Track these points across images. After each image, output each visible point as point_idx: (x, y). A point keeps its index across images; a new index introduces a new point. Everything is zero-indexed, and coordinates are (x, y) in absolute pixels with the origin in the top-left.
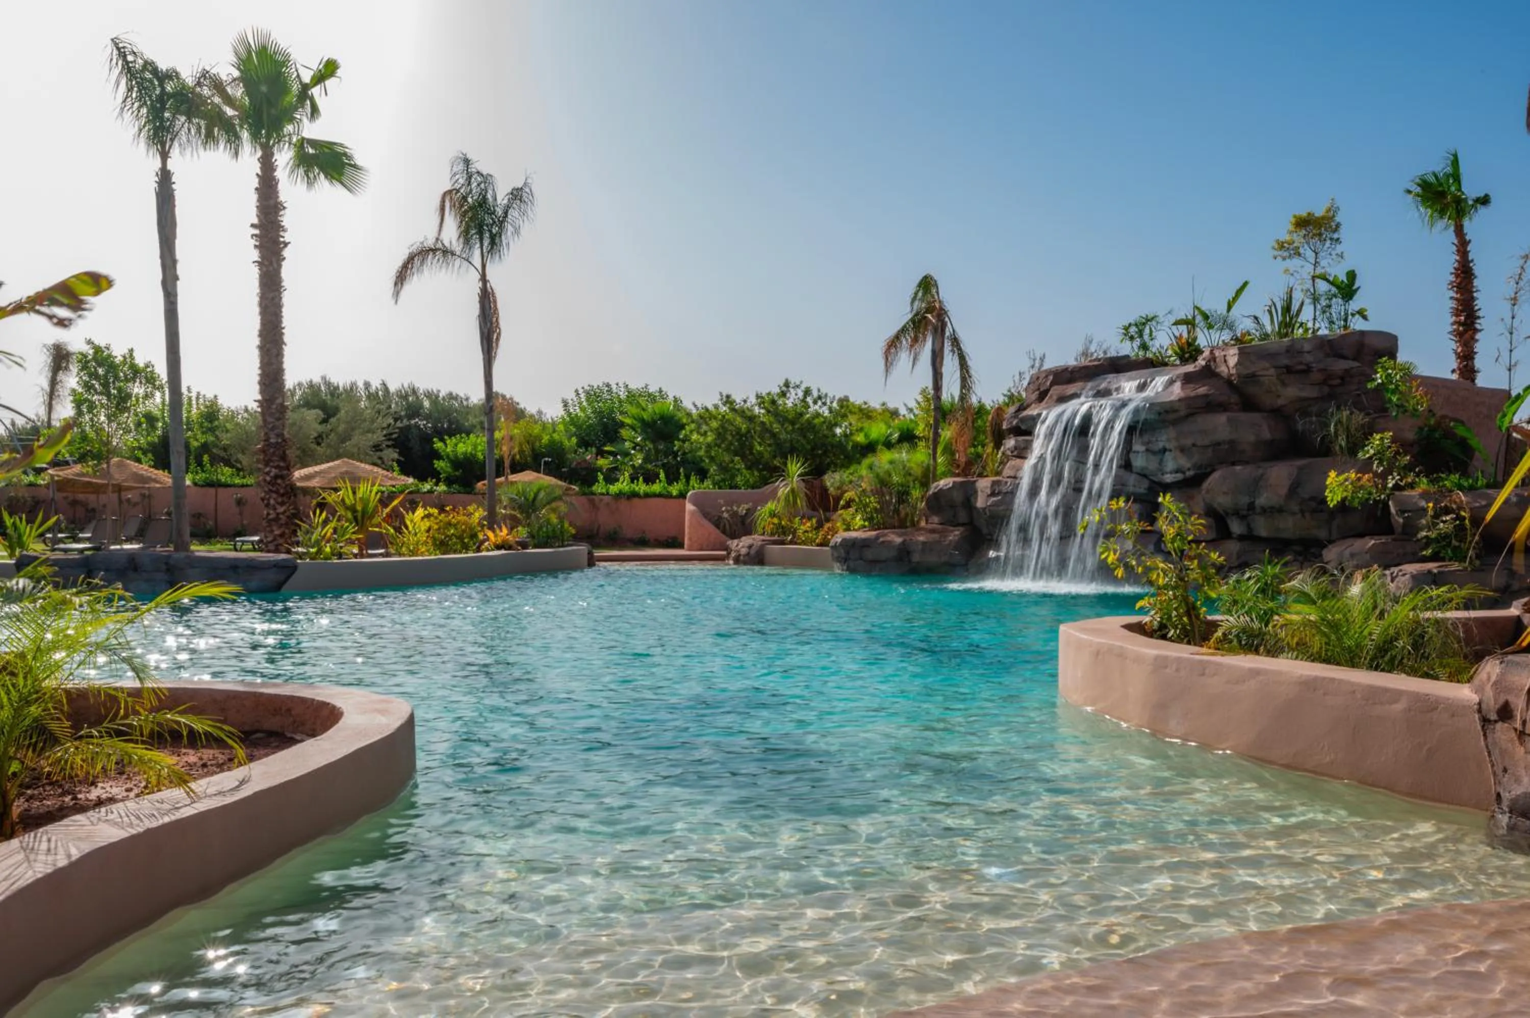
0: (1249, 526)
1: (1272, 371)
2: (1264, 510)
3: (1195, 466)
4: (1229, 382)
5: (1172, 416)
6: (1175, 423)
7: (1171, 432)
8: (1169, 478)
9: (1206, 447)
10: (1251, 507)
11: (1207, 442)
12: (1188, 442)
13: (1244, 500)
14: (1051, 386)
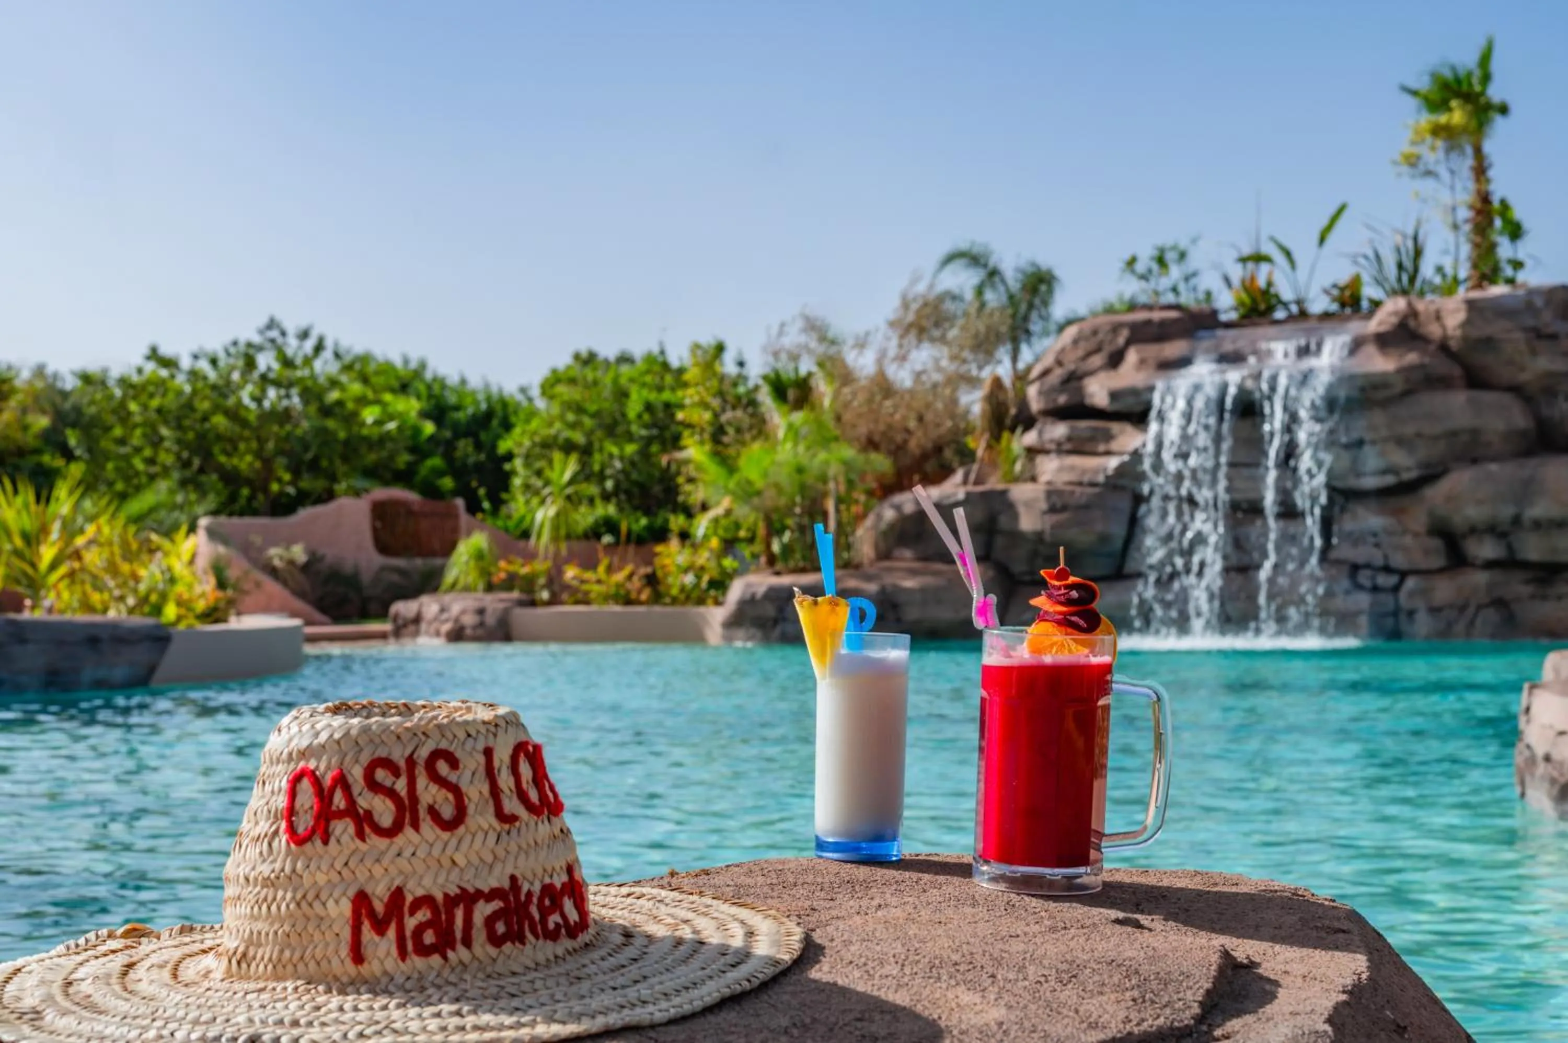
0: (1510, 548)
1: (1518, 335)
2: (1537, 525)
3: (1420, 466)
4: (1444, 347)
5: (1381, 395)
6: (1385, 403)
7: (1378, 417)
8: (1370, 482)
9: (1435, 438)
10: (1516, 521)
11: (1438, 429)
12: (1409, 430)
13: (1506, 512)
14: (1129, 343)
